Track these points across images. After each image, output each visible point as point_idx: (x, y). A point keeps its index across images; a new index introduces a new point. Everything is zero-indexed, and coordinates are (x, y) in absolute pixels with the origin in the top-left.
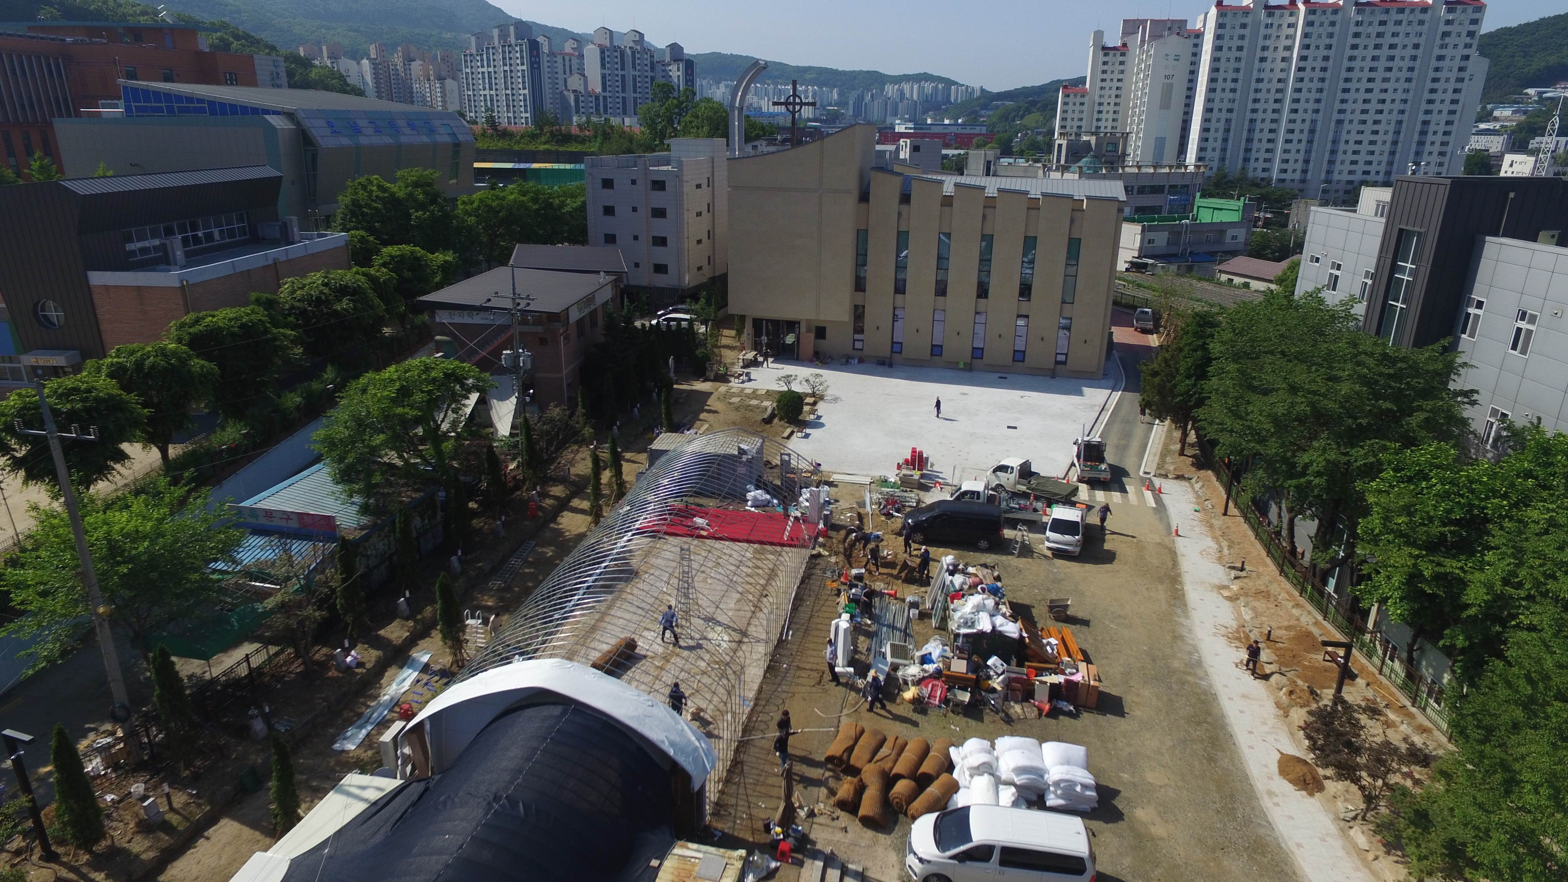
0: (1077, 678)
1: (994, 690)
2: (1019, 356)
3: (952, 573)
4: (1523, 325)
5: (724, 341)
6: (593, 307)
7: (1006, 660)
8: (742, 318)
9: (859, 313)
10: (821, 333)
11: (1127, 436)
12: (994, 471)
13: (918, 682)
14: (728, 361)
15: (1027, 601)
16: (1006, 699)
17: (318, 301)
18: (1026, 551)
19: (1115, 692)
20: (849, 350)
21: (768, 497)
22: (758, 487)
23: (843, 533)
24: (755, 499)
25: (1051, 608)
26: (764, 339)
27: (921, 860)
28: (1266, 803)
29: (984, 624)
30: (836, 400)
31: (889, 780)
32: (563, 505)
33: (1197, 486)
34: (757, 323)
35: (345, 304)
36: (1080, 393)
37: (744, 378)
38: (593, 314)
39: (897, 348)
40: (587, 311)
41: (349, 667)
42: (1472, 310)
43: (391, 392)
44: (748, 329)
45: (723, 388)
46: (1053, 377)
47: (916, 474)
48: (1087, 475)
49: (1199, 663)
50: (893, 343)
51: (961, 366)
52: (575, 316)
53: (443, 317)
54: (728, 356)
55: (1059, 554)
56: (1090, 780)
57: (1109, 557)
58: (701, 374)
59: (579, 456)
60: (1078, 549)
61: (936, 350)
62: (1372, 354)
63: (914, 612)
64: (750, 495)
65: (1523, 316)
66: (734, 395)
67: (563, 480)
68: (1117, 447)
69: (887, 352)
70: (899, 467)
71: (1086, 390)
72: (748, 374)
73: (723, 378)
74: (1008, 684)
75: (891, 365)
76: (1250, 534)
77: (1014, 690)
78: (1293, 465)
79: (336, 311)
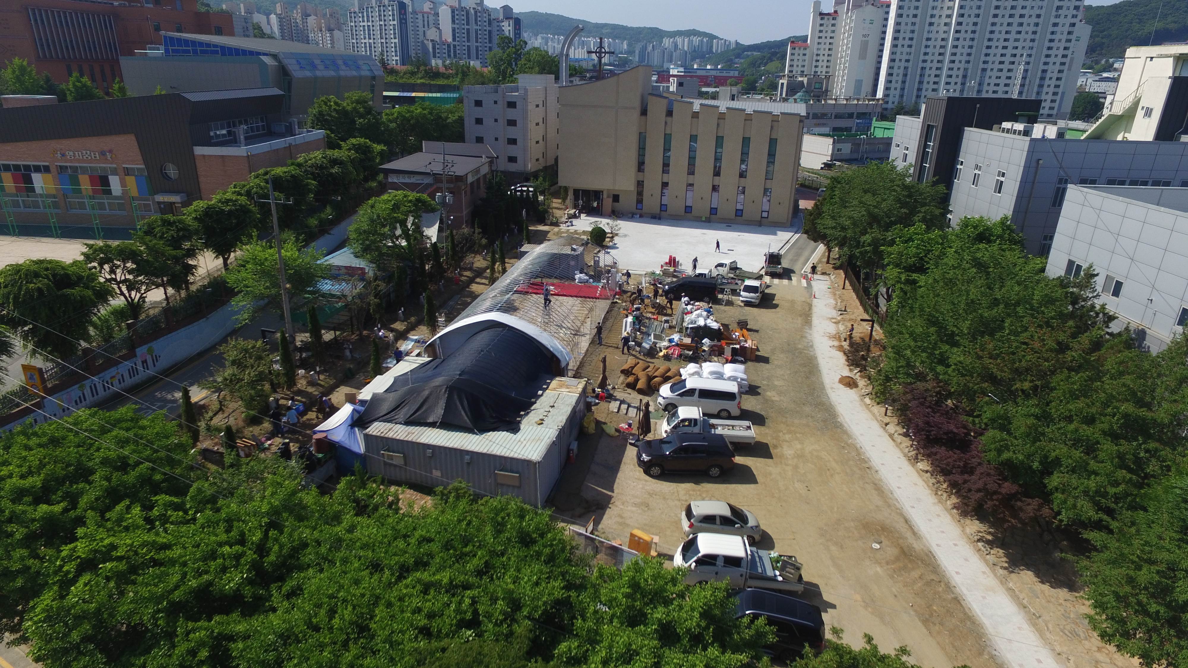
0: (747, 345)
1: (704, 351)
2: (739, 213)
3: (686, 305)
4: (977, 172)
5: (554, 205)
6: (479, 176)
7: (711, 339)
8: (566, 189)
9: (640, 184)
10: (616, 198)
11: (798, 255)
12: (716, 267)
13: (667, 348)
14: (558, 216)
15: (727, 323)
16: (710, 355)
17: (321, 167)
18: (730, 303)
19: (766, 355)
20: (634, 209)
21: (587, 278)
22: (581, 273)
23: (629, 294)
24: (580, 278)
25: (739, 323)
26: (581, 202)
27: (664, 398)
28: (829, 391)
29: (701, 322)
30: (625, 236)
31: (650, 378)
32: (472, 281)
33: (833, 277)
34: (576, 192)
35: (335, 170)
36: (775, 234)
37: (569, 224)
38: (478, 180)
39: (663, 208)
40: (476, 177)
41: (380, 338)
42: (959, 167)
43: (390, 206)
44: (571, 196)
45: (556, 229)
46: (760, 225)
47: (672, 269)
48: (770, 270)
49: (812, 346)
50: (661, 205)
51: (704, 219)
52: (470, 179)
53: (393, 179)
54: (558, 213)
55: (748, 304)
56: (744, 376)
57: (776, 306)
58: (542, 221)
59: (476, 259)
60: (757, 301)
61: (688, 209)
62: (898, 186)
63: (666, 325)
64: (577, 277)
65: (977, 167)
66: (563, 232)
67: (471, 269)
68: (792, 260)
69: (657, 210)
70: (662, 266)
71: (779, 233)
72: (571, 222)
73: (556, 224)
74: (711, 347)
75: (660, 219)
76: (855, 297)
77: (714, 350)
78: (859, 242)
79: (332, 174)
